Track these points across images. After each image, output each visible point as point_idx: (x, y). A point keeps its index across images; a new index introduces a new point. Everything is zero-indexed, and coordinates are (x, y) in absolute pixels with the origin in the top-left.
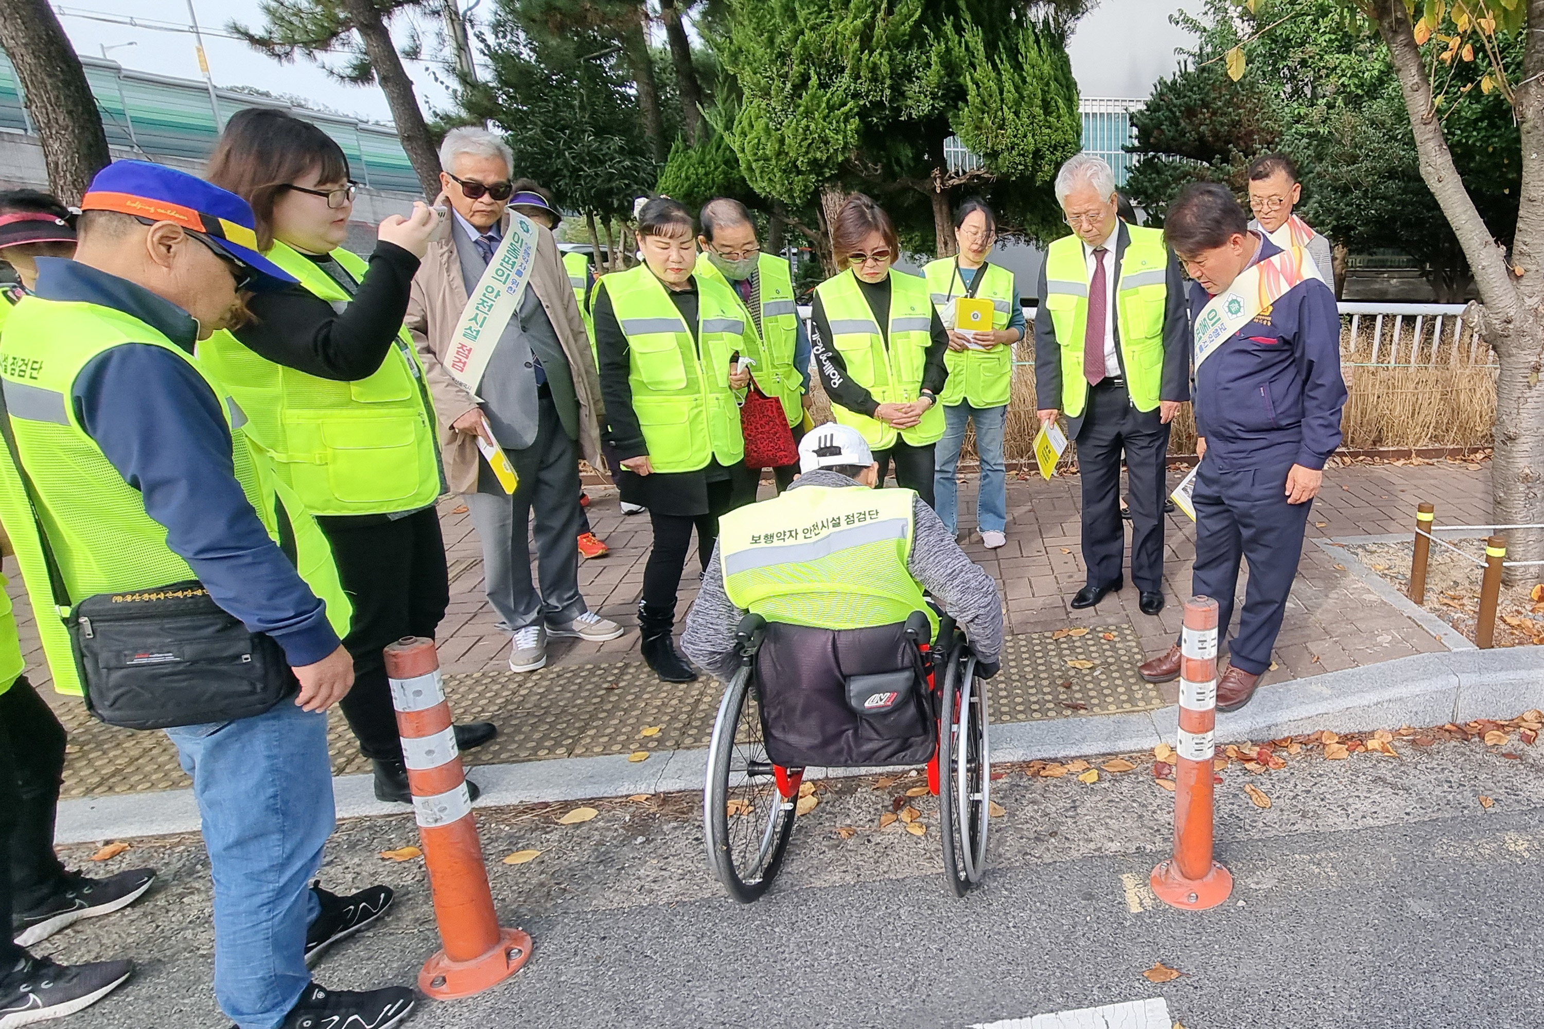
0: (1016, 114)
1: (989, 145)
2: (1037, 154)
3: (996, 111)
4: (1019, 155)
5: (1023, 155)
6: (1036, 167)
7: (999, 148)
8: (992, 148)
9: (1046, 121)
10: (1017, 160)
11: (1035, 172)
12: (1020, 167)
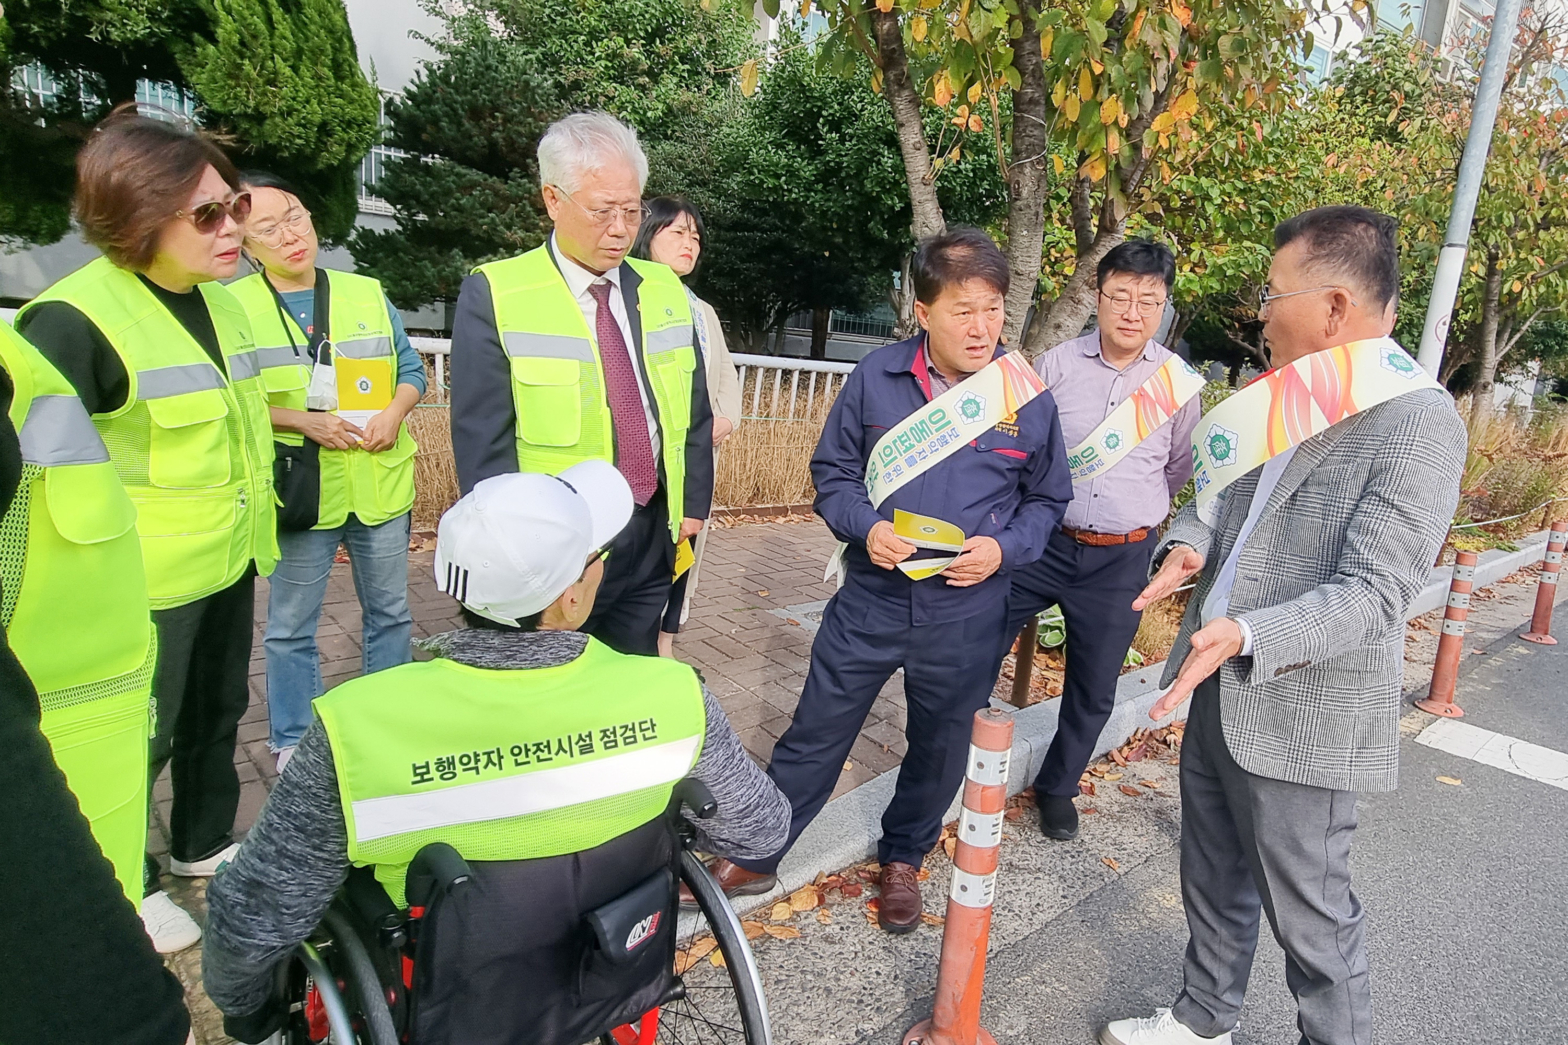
0: (295, 69)
1: (252, 103)
2: (324, 129)
3: (264, 59)
4: (299, 125)
5: (304, 126)
6: (321, 146)
7: (267, 109)
8: (256, 109)
9: (338, 88)
10: (297, 130)
11: (318, 150)
12: (298, 141)
